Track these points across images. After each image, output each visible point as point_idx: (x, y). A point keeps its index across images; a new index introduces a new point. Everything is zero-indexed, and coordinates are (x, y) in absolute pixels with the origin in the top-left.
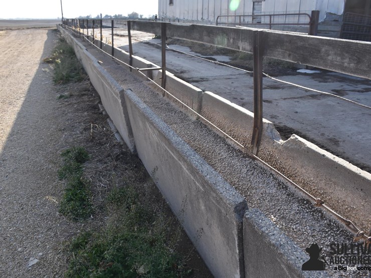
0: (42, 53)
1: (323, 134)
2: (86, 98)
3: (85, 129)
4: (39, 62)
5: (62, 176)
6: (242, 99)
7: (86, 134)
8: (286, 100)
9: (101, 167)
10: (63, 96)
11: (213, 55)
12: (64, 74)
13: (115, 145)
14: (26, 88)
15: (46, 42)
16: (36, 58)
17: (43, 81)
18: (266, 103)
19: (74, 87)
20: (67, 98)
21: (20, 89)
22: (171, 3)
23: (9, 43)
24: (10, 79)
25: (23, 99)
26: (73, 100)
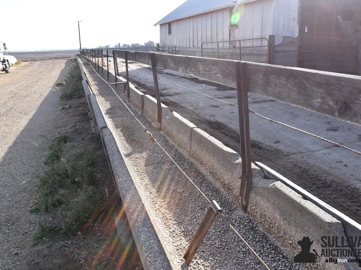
0: (57, 79)
2: (80, 109)
3: (73, 127)
4: (53, 85)
10: (65, 108)
12: (68, 92)
13: (89, 134)
14: (38, 104)
15: (63, 70)
16: (51, 83)
17: (52, 99)
18: (214, 108)
19: (75, 102)
20: (67, 109)
21: (34, 104)
22: (170, 32)
23: (32, 72)
24: (27, 98)
25: (35, 111)
26: (71, 110)
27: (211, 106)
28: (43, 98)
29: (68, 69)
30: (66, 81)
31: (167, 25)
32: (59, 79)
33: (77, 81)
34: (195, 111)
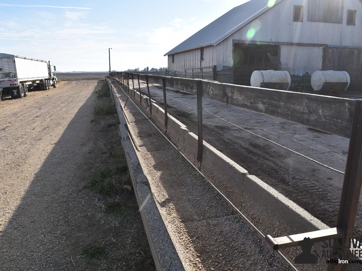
22: (173, 61)
31: (172, 55)
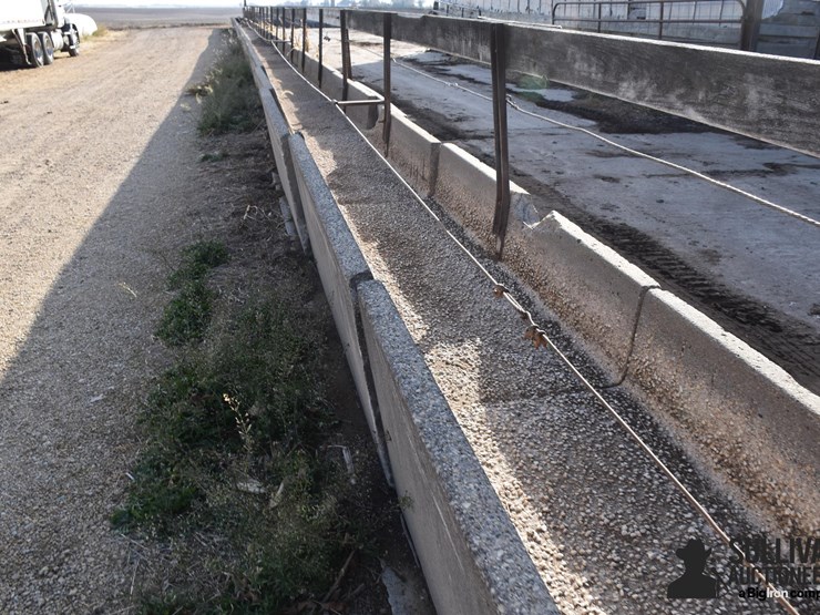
0: (189, 76)
1: (694, 243)
2: (251, 161)
3: (234, 214)
4: (180, 93)
5: (174, 284)
6: (558, 173)
7: (234, 221)
8: (652, 179)
9: (243, 273)
10: (210, 157)
11: (540, 88)
12: (219, 115)
13: (279, 240)
14: (144, 140)
15: (203, 55)
16: (176, 85)
17: (178, 129)
18: (606, 183)
19: (236, 141)
20: (216, 160)
21: (134, 142)
23: (130, 56)
24: (117, 125)
25: (135, 160)
26: (226, 165)
27: (597, 177)
28: (156, 125)
29: (218, 52)
30: (212, 83)
32: (194, 77)
33: (240, 86)
34: (557, 188)
